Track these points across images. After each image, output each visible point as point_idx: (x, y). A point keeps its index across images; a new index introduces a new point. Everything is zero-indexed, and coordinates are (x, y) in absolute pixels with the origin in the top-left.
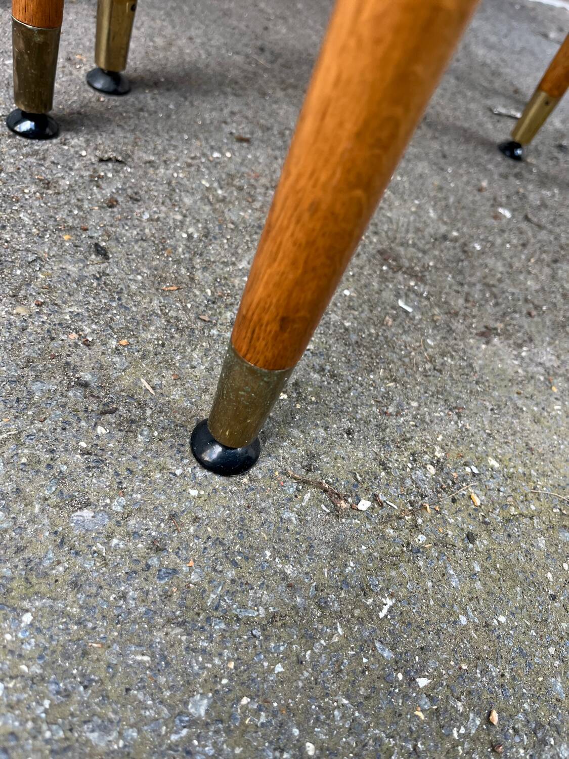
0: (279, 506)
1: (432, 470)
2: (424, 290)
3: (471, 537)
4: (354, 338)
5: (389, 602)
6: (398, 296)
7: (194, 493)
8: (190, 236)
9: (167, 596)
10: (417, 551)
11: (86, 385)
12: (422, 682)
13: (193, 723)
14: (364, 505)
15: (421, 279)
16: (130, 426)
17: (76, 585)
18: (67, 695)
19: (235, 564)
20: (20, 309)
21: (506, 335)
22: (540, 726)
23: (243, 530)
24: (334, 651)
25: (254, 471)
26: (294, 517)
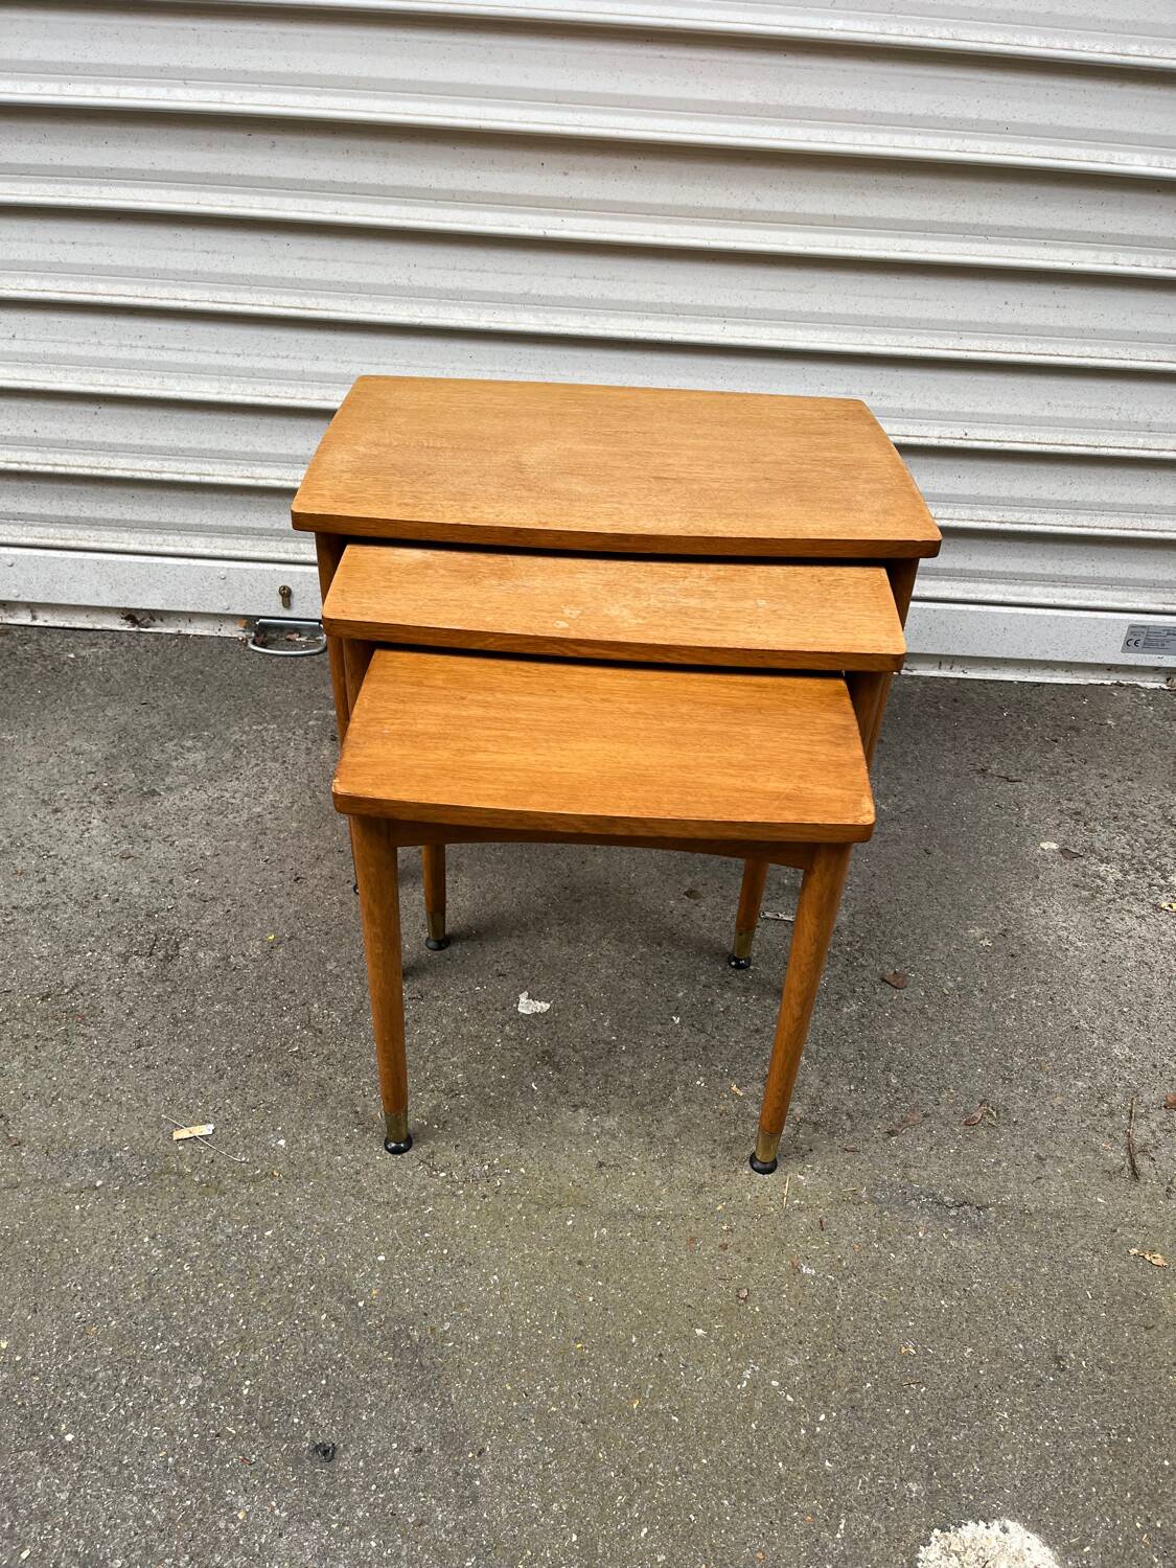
0: (408, 1168)
1: (486, 1167)
2: (557, 1076)
3: (485, 1197)
4: (491, 1102)
5: (430, 1209)
6: (534, 1080)
7: (378, 1158)
8: (435, 1043)
9: (354, 1188)
10: (458, 1196)
11: (357, 1113)
12: (427, 1235)
13: (345, 1222)
14: (443, 1174)
15: (560, 1071)
16: (366, 1130)
17: (328, 1178)
18: (315, 1205)
19: (381, 1184)
20: (345, 1079)
21: (593, 1107)
22: (463, 1260)
23: (390, 1173)
24: (402, 1217)
25: (405, 1154)
26: (411, 1173)
